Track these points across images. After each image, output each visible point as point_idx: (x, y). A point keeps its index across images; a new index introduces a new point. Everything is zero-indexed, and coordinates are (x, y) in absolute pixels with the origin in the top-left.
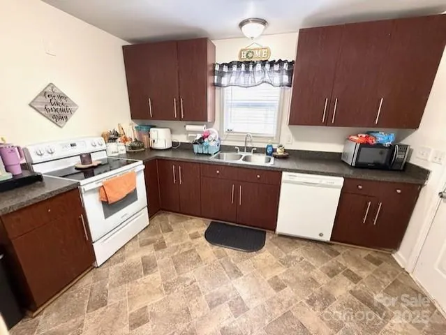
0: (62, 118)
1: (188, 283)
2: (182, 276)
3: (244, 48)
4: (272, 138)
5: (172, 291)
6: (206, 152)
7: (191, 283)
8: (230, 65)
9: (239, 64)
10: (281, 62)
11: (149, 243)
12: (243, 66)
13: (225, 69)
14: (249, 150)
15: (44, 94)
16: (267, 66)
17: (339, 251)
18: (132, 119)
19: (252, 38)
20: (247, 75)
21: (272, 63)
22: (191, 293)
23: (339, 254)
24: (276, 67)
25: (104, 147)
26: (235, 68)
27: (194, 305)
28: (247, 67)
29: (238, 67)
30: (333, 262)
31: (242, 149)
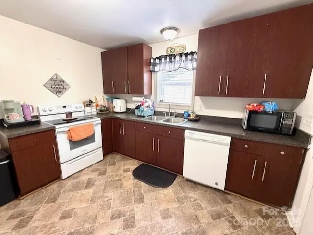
0: (60, 92)
1: (106, 199)
2: (105, 194)
3: (169, 46)
4: (189, 106)
5: (94, 202)
6: (142, 115)
7: (108, 200)
8: (160, 58)
9: (165, 57)
10: (192, 53)
11: (97, 170)
12: (168, 58)
13: (157, 61)
14: (172, 114)
15: (52, 79)
16: (184, 57)
17: (232, 201)
18: (104, 93)
19: (169, 40)
20: (170, 64)
21: (186, 55)
22: (105, 206)
23: (231, 203)
24: (189, 57)
25: (83, 109)
26: (163, 60)
27: (102, 214)
28: (171, 59)
29: (165, 59)
30: (222, 208)
31: (167, 114)
